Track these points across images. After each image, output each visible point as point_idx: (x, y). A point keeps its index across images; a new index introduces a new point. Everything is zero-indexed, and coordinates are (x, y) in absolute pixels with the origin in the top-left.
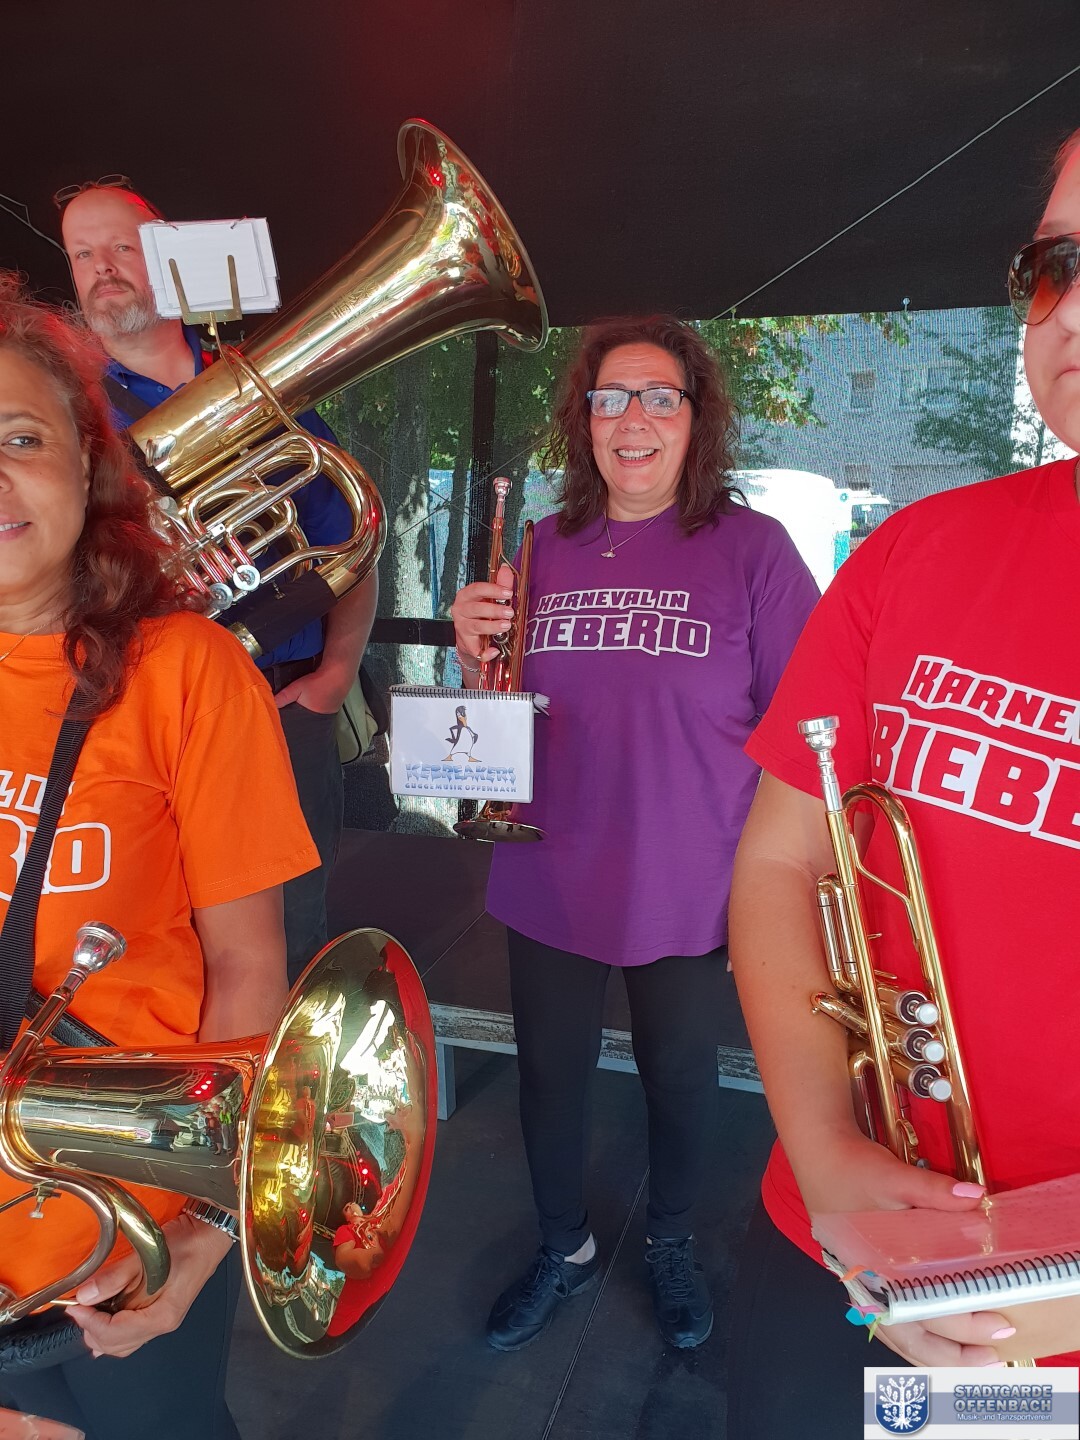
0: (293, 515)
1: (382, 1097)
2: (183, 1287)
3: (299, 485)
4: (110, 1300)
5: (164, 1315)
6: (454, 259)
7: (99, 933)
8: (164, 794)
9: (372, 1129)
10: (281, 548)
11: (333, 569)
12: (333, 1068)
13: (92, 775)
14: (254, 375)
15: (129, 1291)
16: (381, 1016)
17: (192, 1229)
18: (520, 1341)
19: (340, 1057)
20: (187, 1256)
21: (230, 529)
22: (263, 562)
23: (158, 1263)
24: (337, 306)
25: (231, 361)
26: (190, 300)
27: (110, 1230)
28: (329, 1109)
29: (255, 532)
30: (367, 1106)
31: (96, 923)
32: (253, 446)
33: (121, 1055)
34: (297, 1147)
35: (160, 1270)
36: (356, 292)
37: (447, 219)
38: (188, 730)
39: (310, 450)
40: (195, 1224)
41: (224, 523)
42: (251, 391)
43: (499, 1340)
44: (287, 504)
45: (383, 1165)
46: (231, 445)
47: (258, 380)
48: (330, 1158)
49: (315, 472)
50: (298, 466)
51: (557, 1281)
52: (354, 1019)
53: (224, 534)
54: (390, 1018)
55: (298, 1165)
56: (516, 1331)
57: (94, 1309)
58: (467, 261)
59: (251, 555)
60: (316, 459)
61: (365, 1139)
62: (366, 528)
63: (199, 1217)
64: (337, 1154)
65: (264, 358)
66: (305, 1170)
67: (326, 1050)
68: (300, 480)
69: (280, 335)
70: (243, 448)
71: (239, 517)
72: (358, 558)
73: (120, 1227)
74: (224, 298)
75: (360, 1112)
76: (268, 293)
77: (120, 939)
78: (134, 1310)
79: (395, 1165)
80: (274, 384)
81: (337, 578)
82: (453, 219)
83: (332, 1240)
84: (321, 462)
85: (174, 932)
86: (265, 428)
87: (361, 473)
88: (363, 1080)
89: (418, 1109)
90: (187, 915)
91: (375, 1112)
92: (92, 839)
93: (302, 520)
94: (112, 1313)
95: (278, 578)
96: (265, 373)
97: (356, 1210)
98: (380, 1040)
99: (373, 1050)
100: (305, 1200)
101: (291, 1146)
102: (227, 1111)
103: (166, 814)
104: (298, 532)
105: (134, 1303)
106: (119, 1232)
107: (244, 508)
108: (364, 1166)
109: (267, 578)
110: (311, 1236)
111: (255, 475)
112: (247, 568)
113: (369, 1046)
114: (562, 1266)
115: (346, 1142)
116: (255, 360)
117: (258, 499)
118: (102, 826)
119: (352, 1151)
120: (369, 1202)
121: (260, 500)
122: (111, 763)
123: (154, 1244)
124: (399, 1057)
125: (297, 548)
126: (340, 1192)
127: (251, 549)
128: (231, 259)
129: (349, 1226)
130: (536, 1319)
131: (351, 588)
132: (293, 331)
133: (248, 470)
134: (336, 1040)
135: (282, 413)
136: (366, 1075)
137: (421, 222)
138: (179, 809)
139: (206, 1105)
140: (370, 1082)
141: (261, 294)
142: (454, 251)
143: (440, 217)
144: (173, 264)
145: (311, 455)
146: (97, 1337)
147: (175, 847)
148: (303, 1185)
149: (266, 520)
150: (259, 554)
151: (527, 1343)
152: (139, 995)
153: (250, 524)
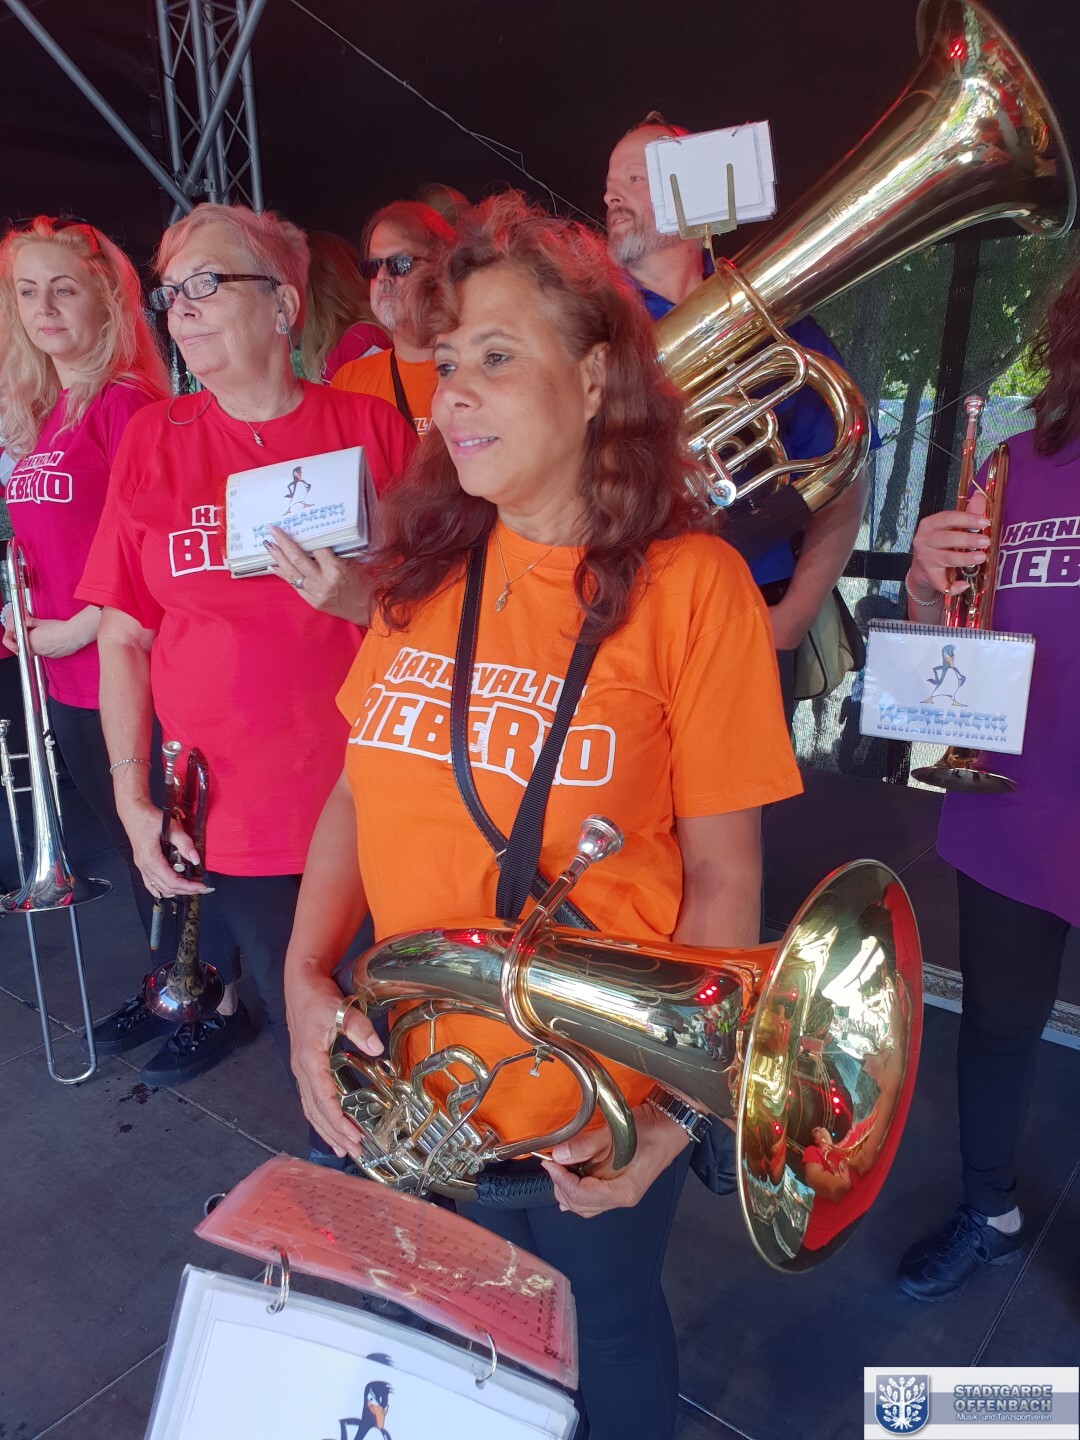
0: (774, 429)
1: (863, 1034)
2: (644, 1170)
3: (783, 397)
4: (578, 1165)
5: (626, 1189)
6: (966, 143)
7: (602, 826)
8: (663, 705)
9: (848, 1061)
10: (762, 461)
11: (810, 484)
12: (813, 993)
13: (604, 681)
14: (745, 287)
15: (596, 1161)
16: (870, 953)
17: (654, 1120)
18: (931, 1294)
19: (823, 983)
20: (649, 1143)
21: (710, 445)
22: (740, 479)
23: (627, 1142)
24: (833, 208)
25: (724, 272)
26: (688, 215)
27: (591, 1102)
28: (805, 1033)
29: (736, 446)
30: (844, 1036)
31: (599, 817)
32: (741, 360)
33: (610, 941)
34: (770, 1060)
35: (627, 1150)
36: (856, 189)
37: (964, 97)
38: (692, 647)
39: (795, 360)
40: (657, 1115)
41: (706, 438)
42: (741, 304)
43: (911, 1287)
44: (768, 417)
45: (856, 1099)
46: (719, 360)
47: (749, 292)
48: (801, 1079)
49: (800, 383)
50: (783, 379)
51: (977, 1243)
52: (843, 951)
53: (704, 450)
54: (880, 957)
55: (772, 1080)
56: (929, 1282)
57: (566, 1170)
58: (983, 142)
59: (730, 471)
60: (802, 371)
61: (840, 1069)
62: (848, 440)
63: (661, 1109)
64: (810, 1078)
65: (757, 270)
66: (777, 1084)
67: (808, 974)
68: (784, 391)
69: (776, 243)
70: (729, 363)
71: (720, 433)
72: (835, 472)
73: (598, 1102)
74: (720, 209)
75: (836, 1043)
76: (764, 201)
77: (619, 834)
78: (600, 1179)
79: (868, 1103)
80: (763, 294)
81: (813, 492)
82: (971, 96)
83: (801, 1156)
84: (806, 373)
85: (659, 836)
86: (754, 340)
87: (848, 384)
88: (844, 1012)
89: (899, 1052)
90: (669, 823)
91: (855, 1047)
92: (600, 739)
93: (783, 433)
94: (581, 1177)
95: (754, 493)
96: (756, 285)
97: (825, 1136)
98: (867, 975)
99: (857, 985)
100: (778, 1113)
101: (765, 1058)
102: (724, 1020)
103: (664, 725)
104: (777, 446)
105: (600, 1172)
106: (597, 1106)
107: (726, 423)
108: (836, 1094)
109: (743, 492)
110: (785, 1151)
111: (741, 390)
112: (726, 483)
113: (855, 980)
114: (984, 1229)
115: (821, 1068)
116: (747, 271)
117: (741, 413)
118: (608, 729)
119: (825, 1078)
120: (840, 1128)
121: (742, 415)
122: (622, 673)
123: (625, 1123)
124: (885, 995)
125: (777, 462)
126: (810, 1112)
127: (730, 465)
128: (730, 168)
129: (818, 1149)
130: (952, 1277)
131: (827, 502)
132: (788, 237)
133: (733, 384)
134: (820, 969)
135: (772, 325)
136: (848, 1008)
137: (934, 104)
138: (675, 722)
139: (706, 1010)
140: (852, 1015)
141: (758, 201)
142: (968, 132)
143: (956, 95)
144: (673, 178)
145: (797, 366)
146: (567, 1194)
147: (667, 758)
148: (776, 1098)
149: (748, 435)
150: (739, 468)
151: (941, 1299)
152: (623, 889)
153: (730, 439)
